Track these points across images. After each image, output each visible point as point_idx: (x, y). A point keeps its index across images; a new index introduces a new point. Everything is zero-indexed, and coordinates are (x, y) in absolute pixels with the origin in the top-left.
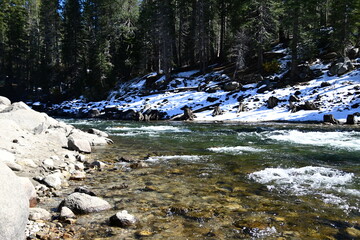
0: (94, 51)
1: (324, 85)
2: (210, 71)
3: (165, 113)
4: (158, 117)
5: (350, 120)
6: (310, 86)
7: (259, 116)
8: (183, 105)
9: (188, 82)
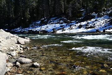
0: (24, 12)
1: (96, 20)
2: (61, 17)
3: (47, 31)
4: (45, 32)
5: (104, 31)
6: (92, 21)
7: (76, 31)
8: (53, 28)
9: (54, 21)
